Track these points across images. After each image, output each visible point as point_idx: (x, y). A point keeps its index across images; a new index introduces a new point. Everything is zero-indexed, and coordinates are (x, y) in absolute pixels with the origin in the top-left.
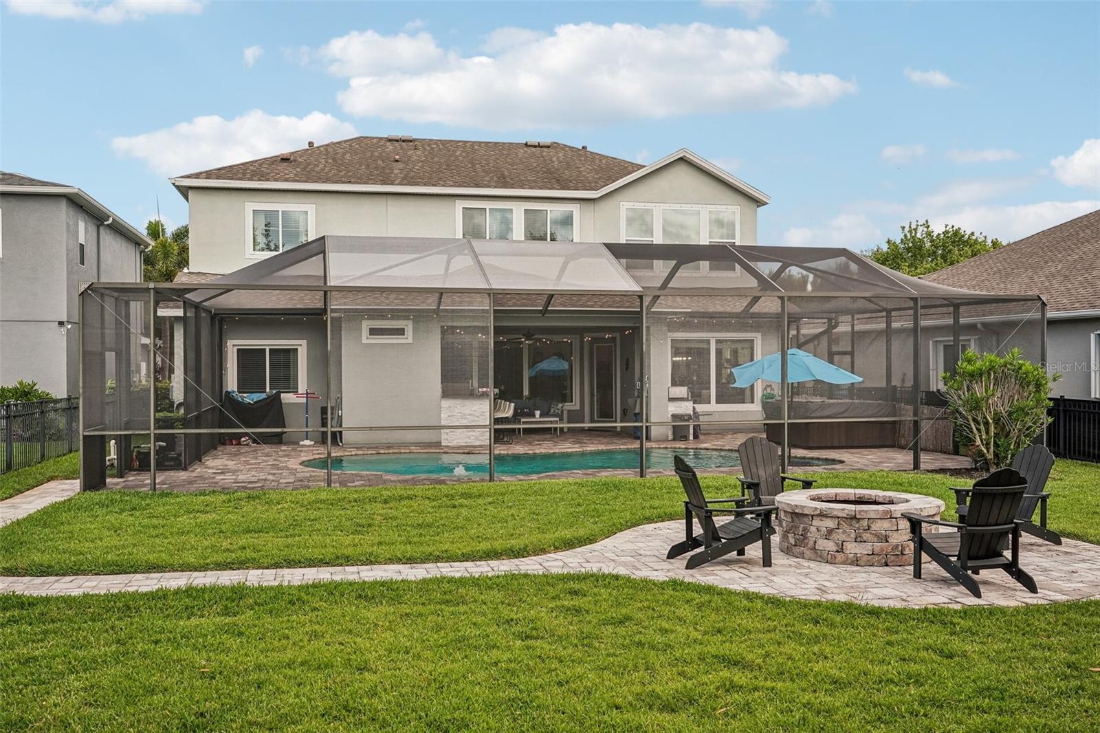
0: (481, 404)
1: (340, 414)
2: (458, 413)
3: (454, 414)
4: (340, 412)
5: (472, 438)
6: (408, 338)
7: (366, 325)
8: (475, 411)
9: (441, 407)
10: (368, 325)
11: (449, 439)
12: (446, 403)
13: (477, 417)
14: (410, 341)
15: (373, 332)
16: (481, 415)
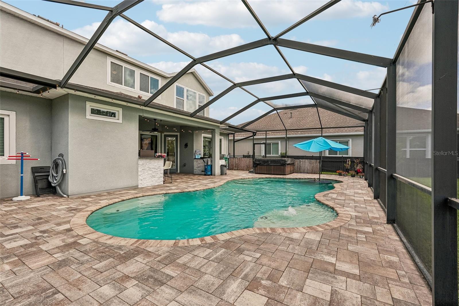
0: (158, 162)
1: (65, 172)
2: (147, 167)
3: (145, 168)
4: (64, 170)
5: (154, 181)
6: (119, 119)
7: (89, 106)
8: (156, 166)
9: (138, 164)
10: (90, 106)
11: (143, 183)
12: (141, 162)
13: (157, 169)
14: (120, 121)
15: (94, 112)
16: (159, 168)
